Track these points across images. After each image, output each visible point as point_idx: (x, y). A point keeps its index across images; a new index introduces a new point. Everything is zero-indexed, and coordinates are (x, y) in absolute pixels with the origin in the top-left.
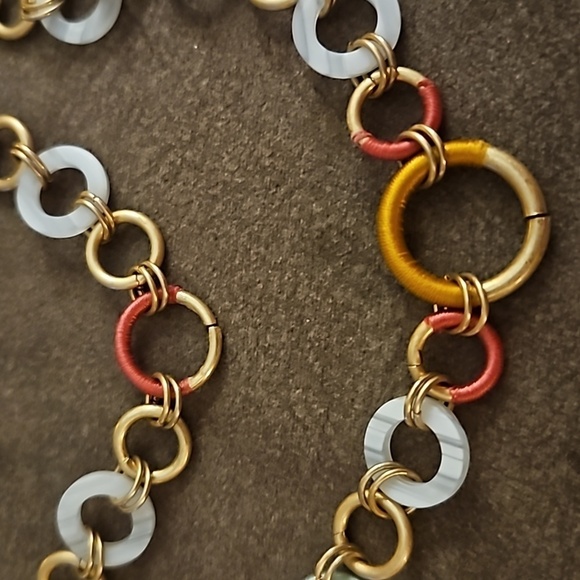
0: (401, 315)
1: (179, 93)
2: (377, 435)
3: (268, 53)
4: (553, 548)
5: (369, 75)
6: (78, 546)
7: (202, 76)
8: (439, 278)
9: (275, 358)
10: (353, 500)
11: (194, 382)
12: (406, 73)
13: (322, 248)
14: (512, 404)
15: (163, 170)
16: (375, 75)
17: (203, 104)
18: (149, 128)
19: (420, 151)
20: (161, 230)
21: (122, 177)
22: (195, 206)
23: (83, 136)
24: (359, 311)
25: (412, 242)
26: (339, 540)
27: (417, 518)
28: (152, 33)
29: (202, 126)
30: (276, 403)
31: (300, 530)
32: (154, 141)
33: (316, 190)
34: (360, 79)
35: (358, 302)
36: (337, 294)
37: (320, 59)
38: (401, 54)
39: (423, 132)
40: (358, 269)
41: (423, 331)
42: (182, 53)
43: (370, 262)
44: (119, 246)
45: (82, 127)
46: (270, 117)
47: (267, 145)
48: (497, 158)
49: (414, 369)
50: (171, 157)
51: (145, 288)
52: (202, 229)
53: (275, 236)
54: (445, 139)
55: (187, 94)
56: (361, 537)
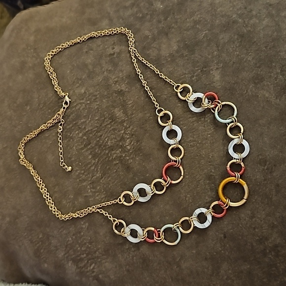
0: (214, 197)
1: (203, 133)
2: (198, 211)
3: (223, 141)
4: (212, 245)
5: (237, 159)
6: (134, 194)
7: (209, 134)
8: (224, 197)
9: (189, 188)
10: (187, 218)
11: (174, 182)
12: (242, 164)
13: (209, 177)
14: (221, 221)
15: (192, 144)
16: (237, 160)
17: (206, 139)
18: (194, 135)
19: (235, 177)
20: (184, 153)
21: (183, 139)
22: (193, 154)
23: (181, 126)
24: (208, 191)
25: (224, 188)
26: (180, 222)
27: (195, 227)
28: (206, 119)
29: (204, 142)
30: (184, 195)
31: (174, 216)
32: (194, 138)
33: (215, 168)
34: (235, 159)
35: (209, 189)
36: (207, 186)
37: (231, 151)
38: (244, 160)
39: (238, 175)
40: (213, 185)
41: (216, 203)
42: (209, 127)
43: (215, 185)
44: (175, 151)
45: (182, 124)
46: (216, 150)
47: (212, 155)
48: (245, 187)
49: (211, 207)
50: (195, 143)
51: (176, 161)
52: (192, 158)
53: (203, 170)
54: (240, 178)
55: (205, 135)
56: (183, 224)
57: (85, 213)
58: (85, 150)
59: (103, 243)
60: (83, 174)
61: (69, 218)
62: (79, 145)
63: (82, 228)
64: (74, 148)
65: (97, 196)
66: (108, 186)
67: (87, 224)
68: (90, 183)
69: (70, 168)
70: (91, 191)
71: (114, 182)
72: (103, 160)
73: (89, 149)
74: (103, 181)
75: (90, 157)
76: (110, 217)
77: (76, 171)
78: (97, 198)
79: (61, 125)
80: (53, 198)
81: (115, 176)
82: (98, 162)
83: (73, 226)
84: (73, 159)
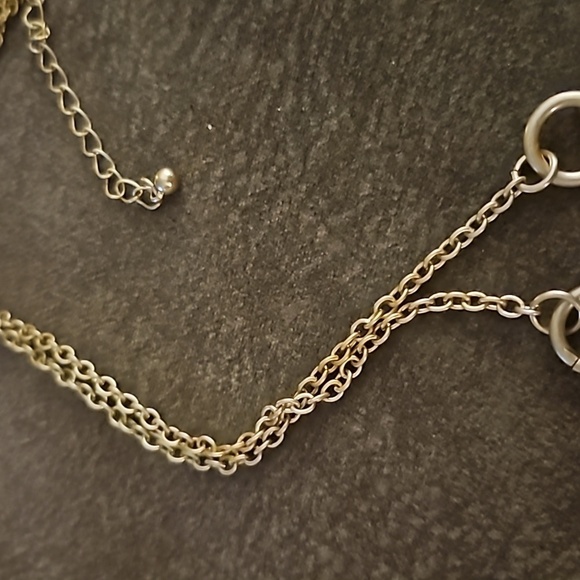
57: (350, 367)
58: (203, 41)
59: (528, 479)
60: (247, 169)
61: (273, 438)
62: (166, 42)
63: (367, 459)
64: (144, 72)
65: (379, 233)
66: (419, 145)
67: (387, 419)
68: (309, 193)
69: (166, 173)
70: (331, 231)
71: (445, 102)
72: (327, 27)
73: (225, 22)
74: (373, 137)
75: (248, 58)
76: (511, 306)
77: (204, 177)
78: (382, 246)
79: (33, 15)
80: (144, 386)
81: (433, 68)
82: (302, 53)
83: (312, 473)
84: (162, 129)
